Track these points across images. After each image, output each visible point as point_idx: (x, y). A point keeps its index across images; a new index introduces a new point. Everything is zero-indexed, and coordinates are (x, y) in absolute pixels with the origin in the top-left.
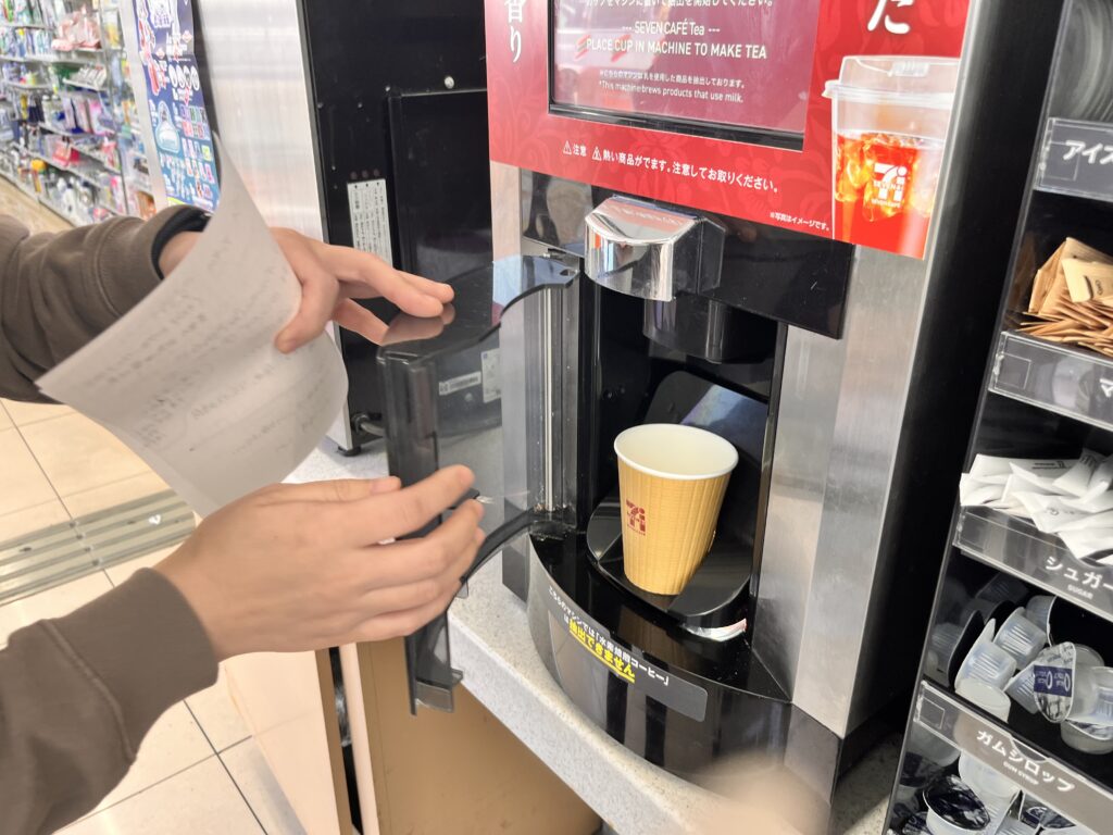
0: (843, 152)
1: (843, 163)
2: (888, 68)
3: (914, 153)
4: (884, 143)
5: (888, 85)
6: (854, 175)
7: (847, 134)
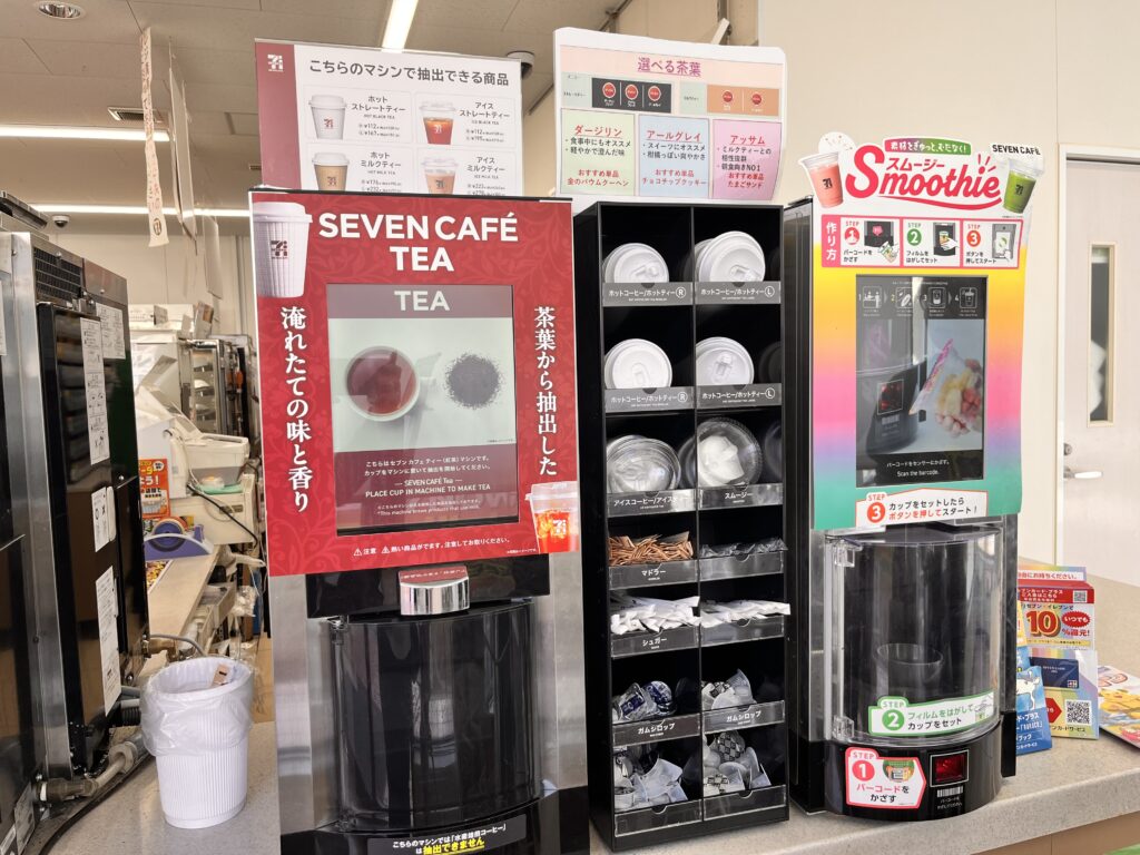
1: (539, 523)
3: (567, 514)
6: (544, 527)
7: (538, 512)
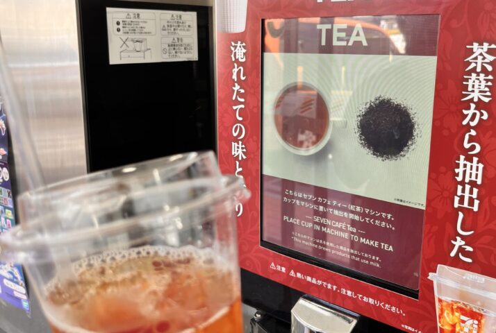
0: (442, 306)
2: (463, 275)
4: (464, 307)
5: (464, 282)
